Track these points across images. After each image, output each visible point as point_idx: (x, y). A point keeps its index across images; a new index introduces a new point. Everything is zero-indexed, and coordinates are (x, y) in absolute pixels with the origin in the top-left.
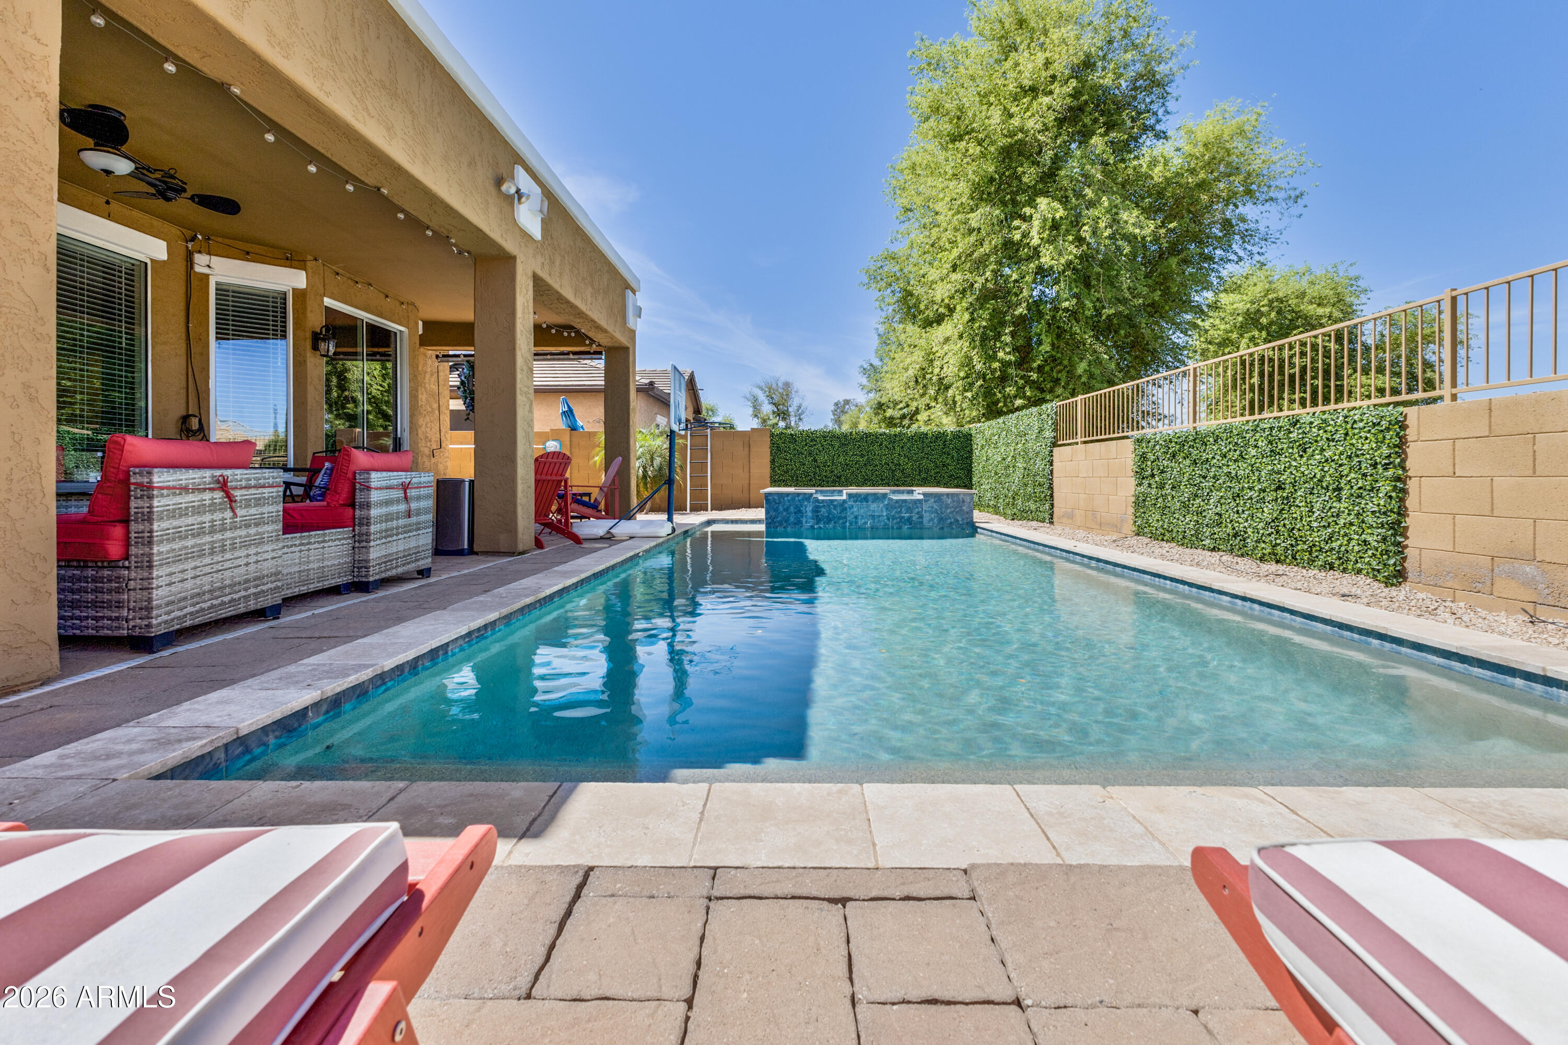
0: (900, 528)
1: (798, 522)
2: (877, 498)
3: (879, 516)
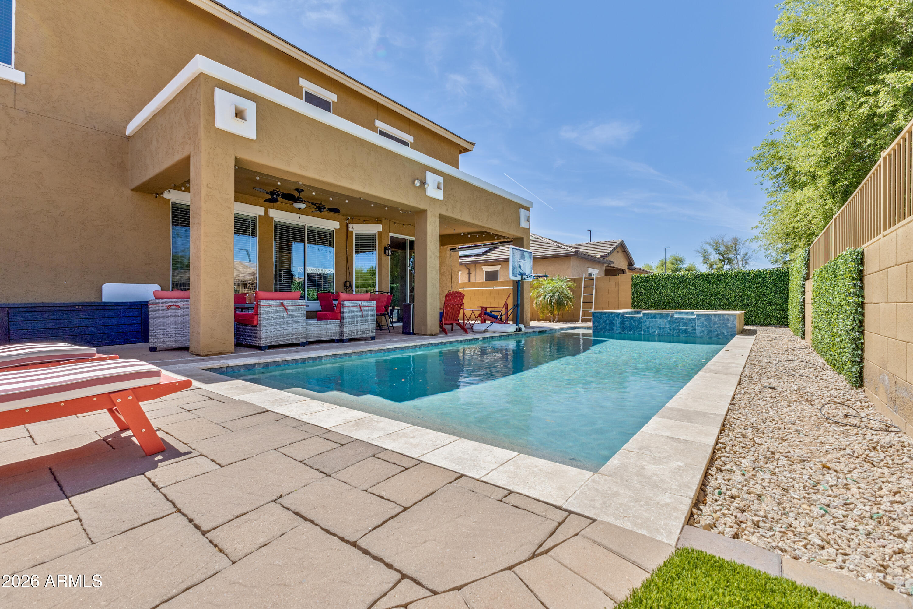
0: (679, 336)
1: (612, 330)
2: (662, 316)
3: (664, 328)
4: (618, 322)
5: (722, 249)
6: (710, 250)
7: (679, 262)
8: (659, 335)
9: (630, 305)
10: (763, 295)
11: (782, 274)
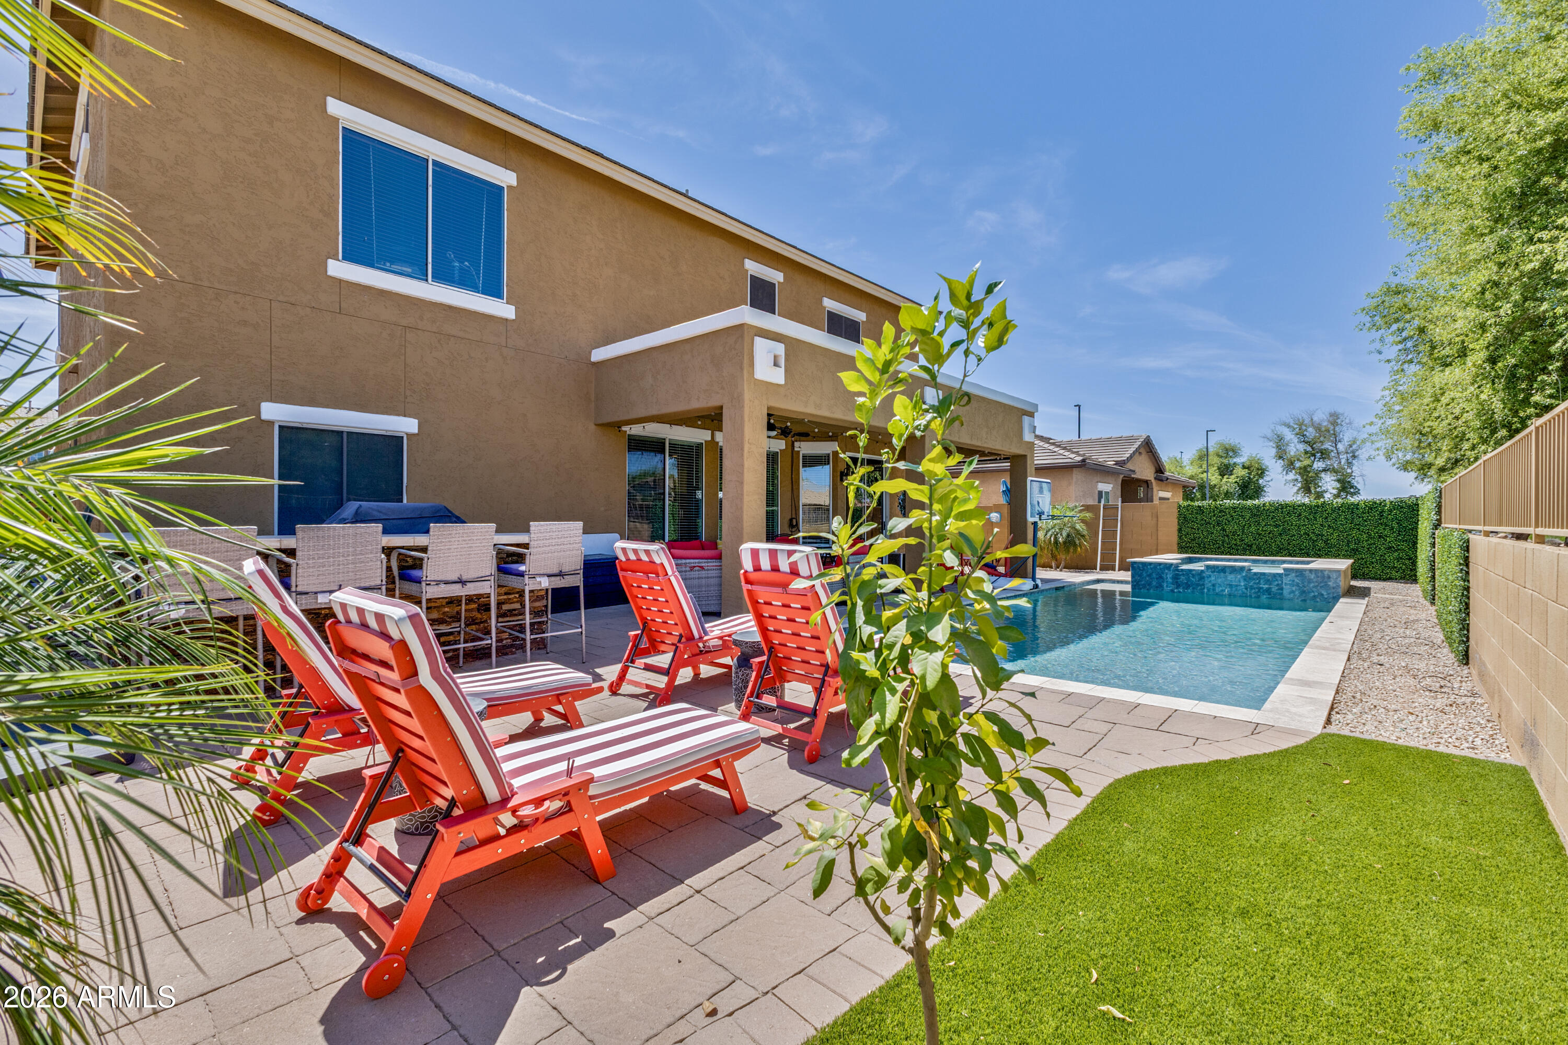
0: (1258, 597)
1: (1160, 586)
2: (1234, 570)
3: (1237, 586)
4: (1169, 576)
5: (1311, 433)
6: (1289, 435)
7: (1231, 454)
8: (1230, 595)
9: (1176, 547)
10: (1380, 537)
11: (1409, 506)
